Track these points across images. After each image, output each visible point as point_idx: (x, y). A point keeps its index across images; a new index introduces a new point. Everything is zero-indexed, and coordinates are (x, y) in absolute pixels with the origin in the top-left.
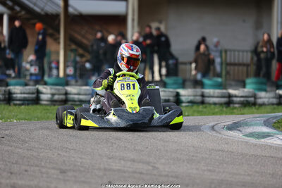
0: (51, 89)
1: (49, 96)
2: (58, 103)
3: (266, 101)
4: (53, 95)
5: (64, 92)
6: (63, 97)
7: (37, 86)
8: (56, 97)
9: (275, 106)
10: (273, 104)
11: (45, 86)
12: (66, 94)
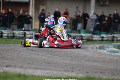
0: (7, 31)
1: (7, 35)
2: (10, 38)
3: (97, 39)
4: (8, 34)
5: (13, 33)
6: (12, 35)
7: (2, 30)
8: (10, 35)
9: (101, 41)
10: (100, 40)
11: (5, 30)
12: (14, 34)
